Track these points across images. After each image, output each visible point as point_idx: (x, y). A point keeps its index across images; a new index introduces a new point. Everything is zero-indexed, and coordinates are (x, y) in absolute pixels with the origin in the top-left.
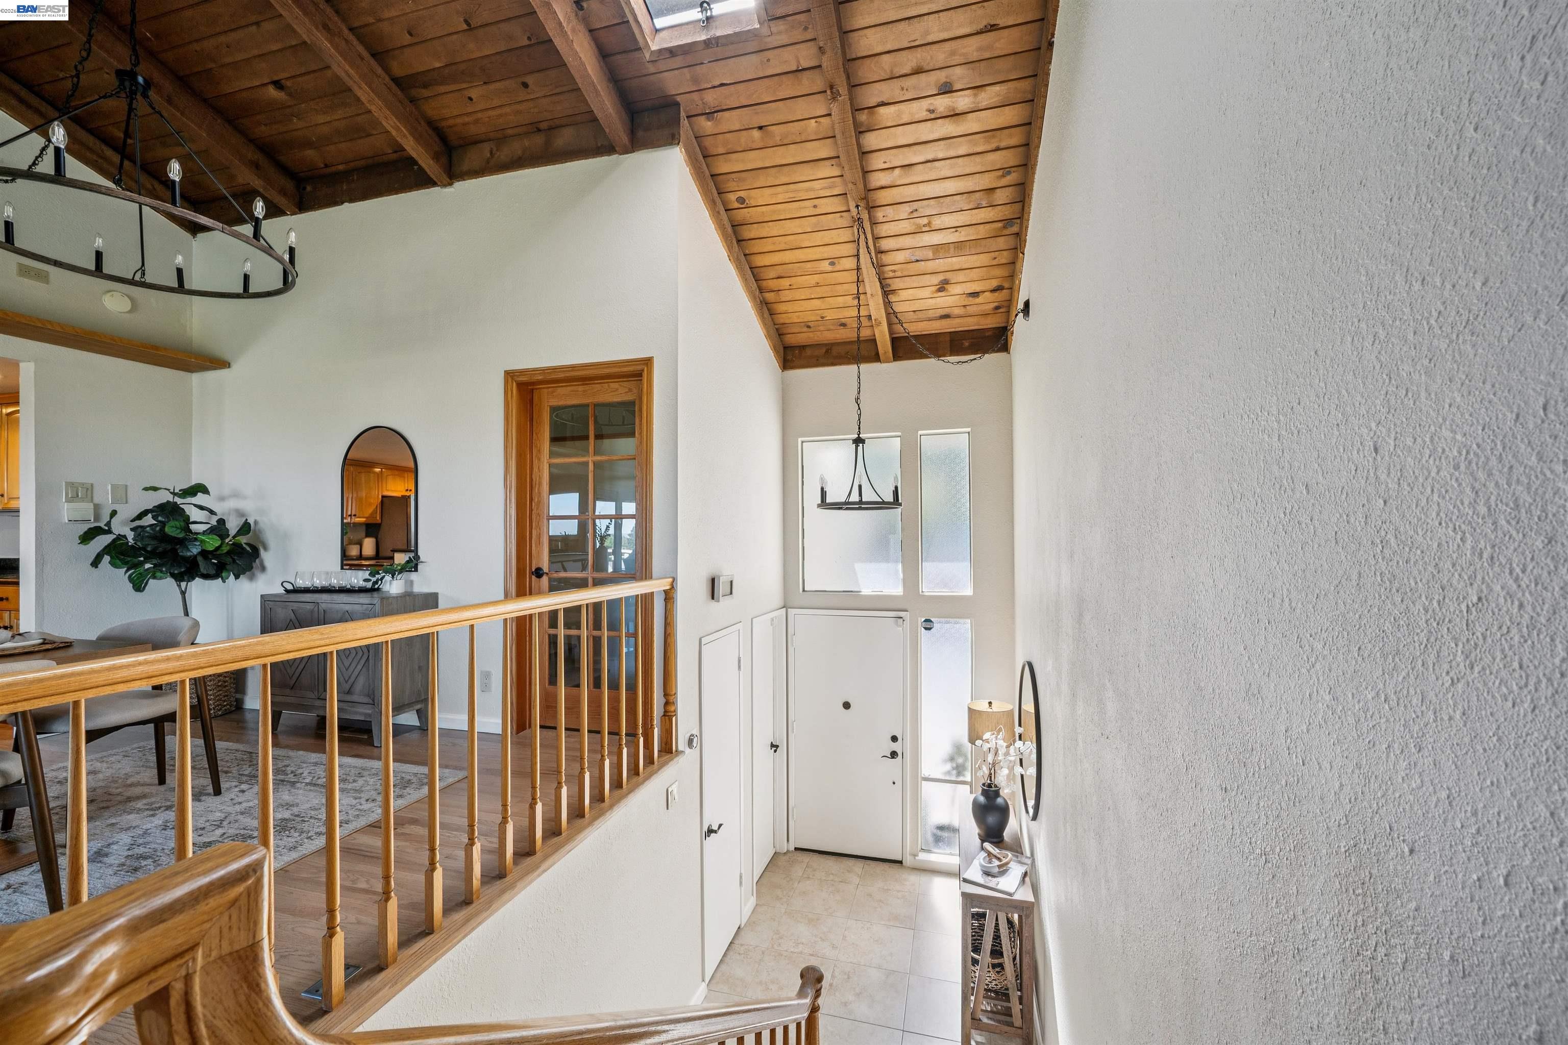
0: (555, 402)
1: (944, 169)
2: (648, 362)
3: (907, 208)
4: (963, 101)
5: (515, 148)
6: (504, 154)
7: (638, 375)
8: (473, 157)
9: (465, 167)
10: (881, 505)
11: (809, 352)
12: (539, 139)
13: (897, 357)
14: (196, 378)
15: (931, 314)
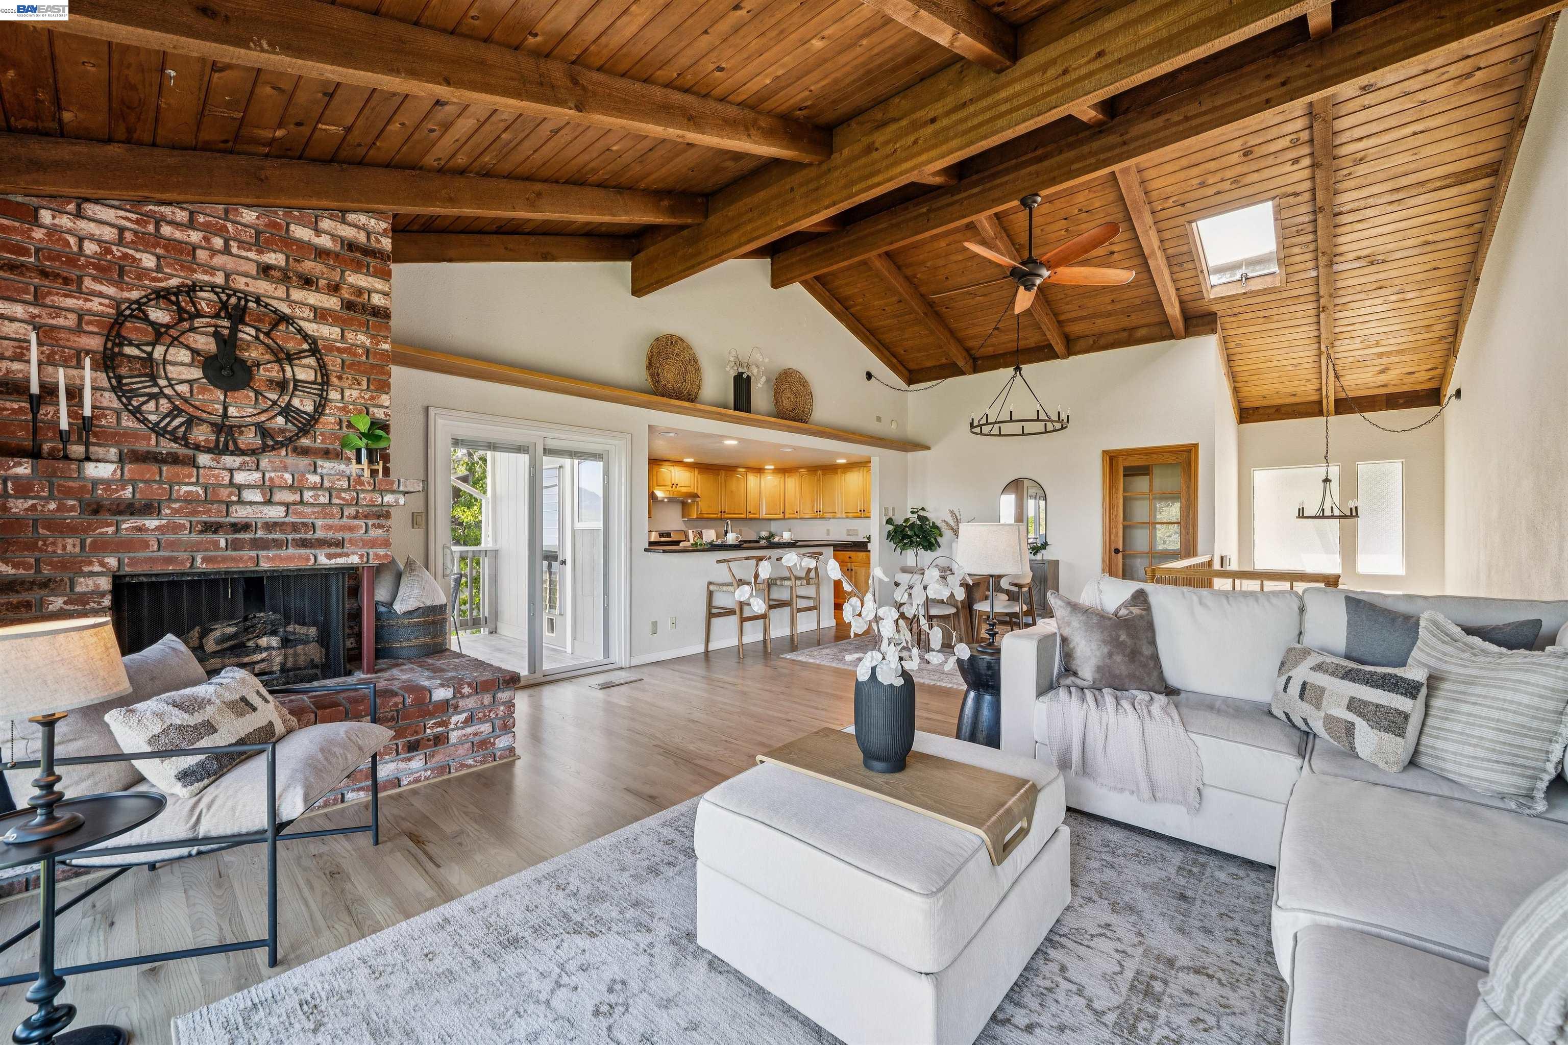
0: (1127, 464)
1: (1392, 321)
2: (1196, 446)
3: (1361, 339)
4: (1410, 295)
5: (1110, 339)
6: (1103, 341)
7: (1190, 451)
8: (1082, 344)
9: (1078, 348)
10: (1345, 517)
11: (1261, 411)
12: (1125, 334)
13: (1338, 412)
14: (910, 455)
15: (1371, 385)
